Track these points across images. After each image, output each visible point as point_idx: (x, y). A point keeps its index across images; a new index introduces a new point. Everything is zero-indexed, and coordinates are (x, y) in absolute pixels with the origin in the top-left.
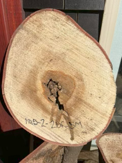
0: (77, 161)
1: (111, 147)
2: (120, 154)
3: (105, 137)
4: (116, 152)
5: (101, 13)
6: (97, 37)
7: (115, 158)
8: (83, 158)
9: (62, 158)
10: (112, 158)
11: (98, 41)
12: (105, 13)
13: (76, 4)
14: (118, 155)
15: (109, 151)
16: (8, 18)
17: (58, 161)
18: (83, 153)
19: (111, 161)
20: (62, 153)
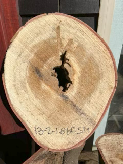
0: (77, 162)
2: (118, 155)
4: (115, 153)
5: (96, 16)
7: (114, 159)
9: (62, 160)
10: (111, 159)
12: (100, 16)
13: (71, 9)
15: (108, 152)
17: (59, 163)
19: (111, 161)
20: (62, 154)
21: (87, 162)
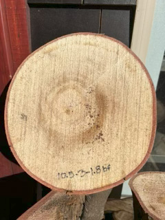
1: (150, 189)
2: (161, 198)
3: (141, 177)
4: (156, 196)
5: (132, 9)
6: (128, 41)
7: (155, 204)
8: (112, 210)
9: (82, 208)
10: (152, 204)
11: (130, 47)
12: (138, 9)
14: (160, 199)
15: (147, 195)
16: (6, 15)
17: (77, 212)
18: (112, 202)
19: (151, 207)
20: (82, 200)
21: (115, 213)
